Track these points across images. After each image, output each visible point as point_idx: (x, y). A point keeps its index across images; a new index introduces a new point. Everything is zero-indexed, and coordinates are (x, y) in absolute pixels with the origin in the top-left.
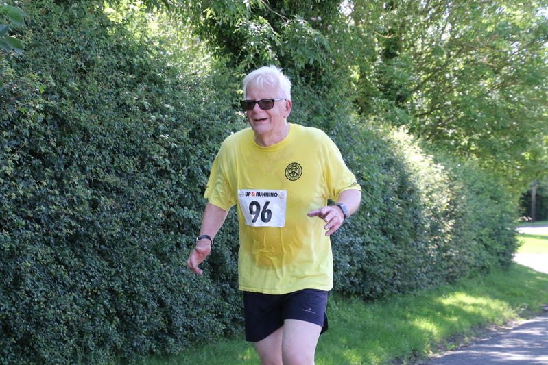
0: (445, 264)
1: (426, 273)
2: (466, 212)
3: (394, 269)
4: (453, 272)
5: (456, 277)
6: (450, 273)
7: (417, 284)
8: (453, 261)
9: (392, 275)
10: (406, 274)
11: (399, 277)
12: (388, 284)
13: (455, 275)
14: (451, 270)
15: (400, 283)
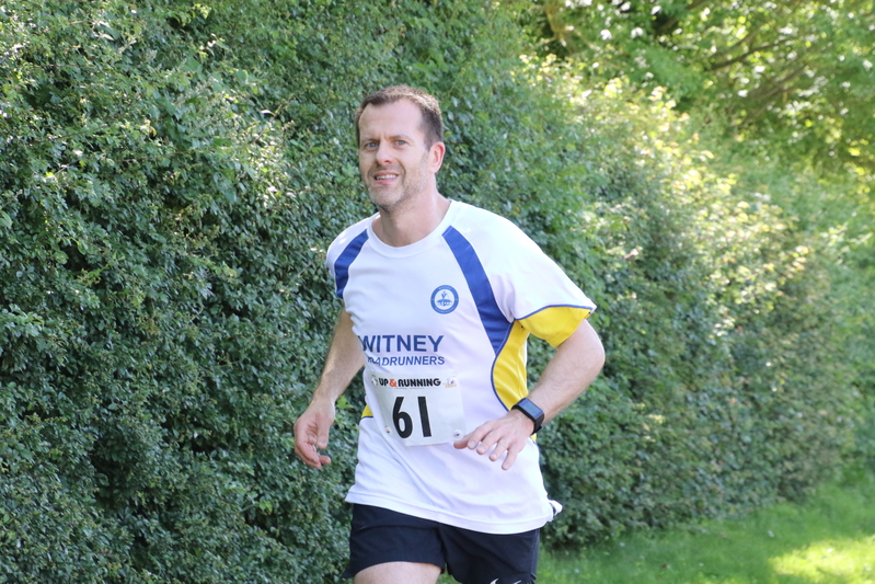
0: (774, 450)
1: (723, 474)
2: (829, 314)
3: (636, 465)
4: (796, 470)
5: (805, 484)
6: (788, 472)
7: (696, 503)
8: (796, 442)
9: (631, 481)
10: (668, 480)
11: (648, 487)
12: (620, 506)
13: (801, 478)
14: (789, 465)
15: (650, 503)
